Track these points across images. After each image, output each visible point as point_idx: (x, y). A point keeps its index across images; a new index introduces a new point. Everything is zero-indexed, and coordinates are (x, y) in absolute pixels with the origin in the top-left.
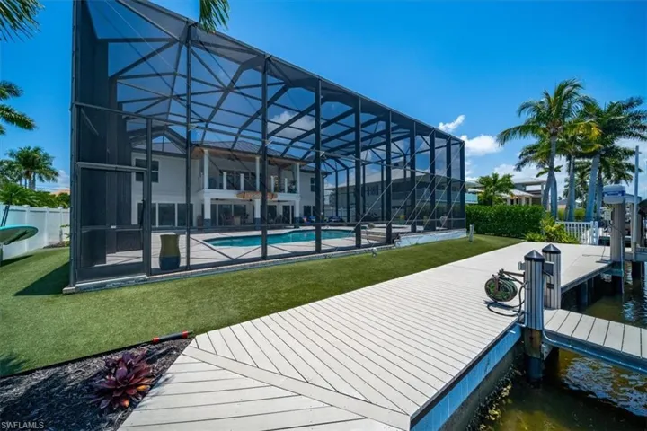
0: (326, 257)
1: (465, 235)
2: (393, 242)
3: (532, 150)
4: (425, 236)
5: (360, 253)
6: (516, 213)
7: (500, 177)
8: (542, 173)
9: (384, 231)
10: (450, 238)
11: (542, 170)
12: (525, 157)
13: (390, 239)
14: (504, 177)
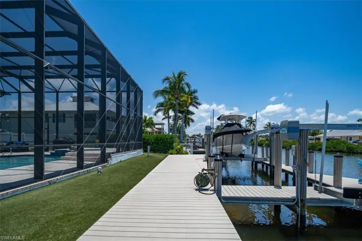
0: (50, 183)
1: (142, 153)
2: (107, 161)
3: (161, 105)
4: (125, 155)
5: (84, 173)
6: (164, 139)
7: (148, 118)
8: (164, 119)
9: (99, 152)
10: (136, 155)
11: (164, 117)
12: (158, 108)
13: (104, 158)
14: (149, 118)
